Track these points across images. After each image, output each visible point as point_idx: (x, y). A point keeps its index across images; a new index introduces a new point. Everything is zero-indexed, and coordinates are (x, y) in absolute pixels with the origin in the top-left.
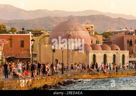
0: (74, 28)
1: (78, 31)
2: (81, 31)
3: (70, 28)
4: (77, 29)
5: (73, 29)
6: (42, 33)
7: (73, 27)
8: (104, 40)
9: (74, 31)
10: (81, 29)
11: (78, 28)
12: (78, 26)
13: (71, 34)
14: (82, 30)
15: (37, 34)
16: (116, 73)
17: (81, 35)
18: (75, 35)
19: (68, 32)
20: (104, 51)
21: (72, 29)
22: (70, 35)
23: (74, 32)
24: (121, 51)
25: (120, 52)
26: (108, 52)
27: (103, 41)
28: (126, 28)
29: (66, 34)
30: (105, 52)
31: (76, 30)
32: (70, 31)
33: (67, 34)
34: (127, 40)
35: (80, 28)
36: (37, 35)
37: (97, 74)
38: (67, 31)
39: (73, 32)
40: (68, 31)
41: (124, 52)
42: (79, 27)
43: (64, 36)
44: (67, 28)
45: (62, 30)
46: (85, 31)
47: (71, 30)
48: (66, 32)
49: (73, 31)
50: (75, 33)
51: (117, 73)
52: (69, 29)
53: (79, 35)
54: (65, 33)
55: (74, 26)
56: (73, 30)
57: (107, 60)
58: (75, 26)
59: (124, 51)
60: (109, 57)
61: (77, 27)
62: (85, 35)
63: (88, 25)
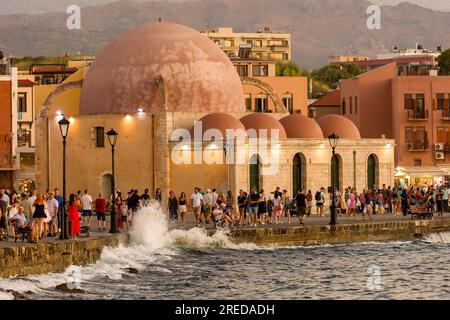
0: (178, 49)
1: (192, 64)
2: (205, 62)
3: (163, 51)
4: (189, 55)
5: (173, 56)
6: (73, 71)
7: (175, 48)
8: (318, 97)
9: (179, 64)
10: (207, 56)
11: (193, 51)
12: (191, 44)
13: (164, 76)
14: (210, 59)
15: (52, 74)
16: (329, 227)
17: (206, 77)
18: (180, 78)
19: (154, 67)
20: (296, 141)
21: (170, 56)
22: (161, 79)
23: (177, 67)
24: (365, 141)
25: (358, 144)
26: (311, 145)
27: (312, 101)
28: (419, 47)
29: (145, 76)
30: (299, 145)
31: (184, 60)
32: (162, 64)
33: (149, 75)
34: (406, 95)
35: (200, 50)
36: (51, 79)
37: (249, 234)
38: (150, 62)
39: (173, 65)
40: (156, 62)
41: (374, 145)
42: (196, 48)
43: (140, 82)
44: (150, 52)
45: (132, 61)
46: (219, 64)
47: (166, 58)
48: (146, 69)
49: (174, 61)
50: (183, 70)
51: (333, 229)
52: (156, 57)
53: (198, 79)
54: (142, 72)
55: (176, 44)
56: (176, 58)
57: (309, 175)
58: (182, 44)
59: (375, 141)
60: (316, 164)
61: (189, 49)
62: (220, 80)
63: (269, 36)
